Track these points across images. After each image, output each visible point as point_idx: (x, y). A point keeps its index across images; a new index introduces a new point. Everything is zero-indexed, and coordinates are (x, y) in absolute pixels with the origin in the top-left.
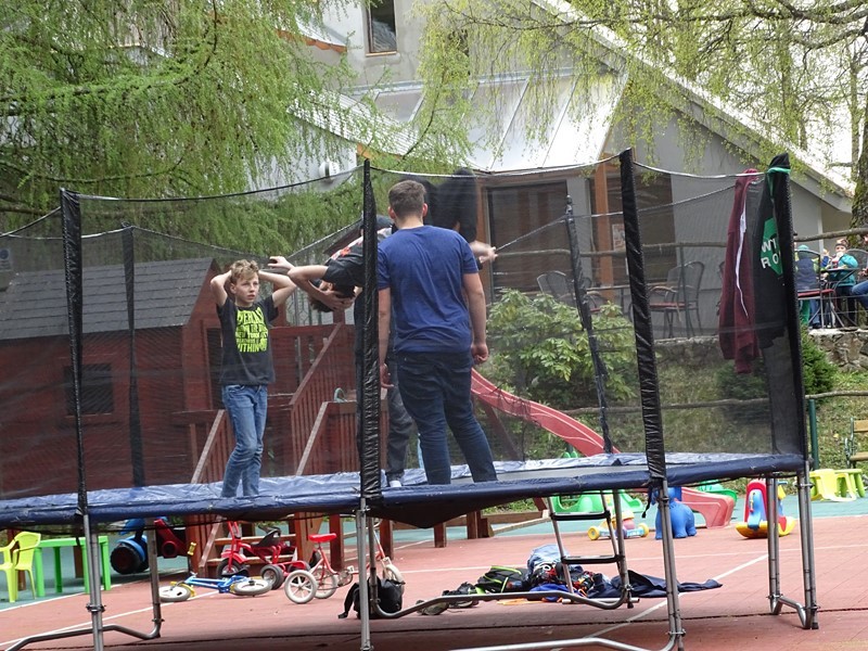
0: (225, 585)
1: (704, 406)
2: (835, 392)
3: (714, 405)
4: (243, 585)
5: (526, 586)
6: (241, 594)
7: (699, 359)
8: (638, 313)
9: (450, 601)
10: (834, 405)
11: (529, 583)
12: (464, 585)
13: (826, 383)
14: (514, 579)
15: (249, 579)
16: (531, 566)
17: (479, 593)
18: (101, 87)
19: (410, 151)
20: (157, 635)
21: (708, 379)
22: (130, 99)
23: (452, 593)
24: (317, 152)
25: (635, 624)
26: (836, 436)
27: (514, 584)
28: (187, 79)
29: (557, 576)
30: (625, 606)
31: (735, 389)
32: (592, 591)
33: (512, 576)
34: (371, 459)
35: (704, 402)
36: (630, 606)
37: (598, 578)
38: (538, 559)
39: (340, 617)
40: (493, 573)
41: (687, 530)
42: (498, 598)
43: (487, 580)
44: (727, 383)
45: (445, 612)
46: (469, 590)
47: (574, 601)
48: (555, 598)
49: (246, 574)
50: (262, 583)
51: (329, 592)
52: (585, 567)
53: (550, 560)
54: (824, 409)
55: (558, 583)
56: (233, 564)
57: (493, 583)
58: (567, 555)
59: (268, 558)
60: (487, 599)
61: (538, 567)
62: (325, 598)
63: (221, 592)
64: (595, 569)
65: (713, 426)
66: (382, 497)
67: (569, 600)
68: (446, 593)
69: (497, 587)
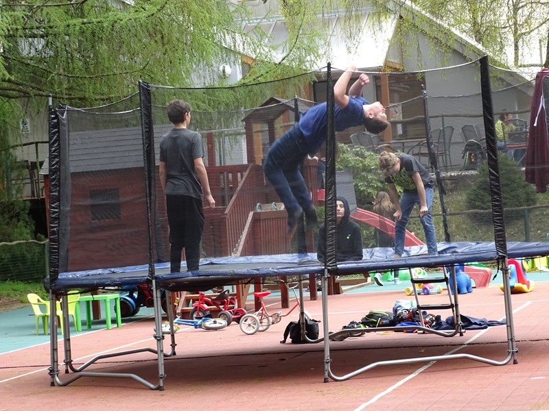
0: (199, 323)
1: (458, 214)
2: (538, 205)
3: (464, 214)
4: (210, 323)
5: (393, 323)
6: (208, 329)
7: (454, 185)
8: (491, 156)
9: (348, 332)
10: (537, 213)
11: (395, 321)
12: (352, 323)
13: (532, 200)
14: (385, 319)
15: (213, 320)
16: (395, 311)
17: (362, 328)
18: (99, 20)
19: (283, 59)
20: (174, 353)
21: (460, 198)
22: (117, 26)
23: (348, 328)
24: (229, 59)
25: (471, 346)
26: (539, 232)
27: (384, 322)
28: (153, 15)
29: (413, 317)
30: (458, 334)
31: (477, 203)
32: (434, 326)
33: (383, 317)
34: (330, 245)
35: (458, 211)
36: (461, 335)
37: (438, 318)
38: (400, 306)
39: (281, 342)
40: (371, 315)
41: (468, 289)
42: (375, 331)
43: (367, 319)
44: (472, 200)
45: (346, 339)
46: (355, 326)
47: (425, 332)
48: (411, 331)
49: (210, 316)
50: (221, 322)
51: (265, 327)
52: (428, 312)
53: (408, 307)
54: (531, 216)
55: (413, 321)
56: (200, 310)
57: (371, 321)
58: (421, 305)
59: (221, 307)
60: (368, 331)
61: (400, 311)
62: (263, 331)
63: (196, 328)
64: (436, 313)
65: (464, 226)
66: (338, 269)
67: (422, 332)
68: (345, 327)
69: (374, 324)
